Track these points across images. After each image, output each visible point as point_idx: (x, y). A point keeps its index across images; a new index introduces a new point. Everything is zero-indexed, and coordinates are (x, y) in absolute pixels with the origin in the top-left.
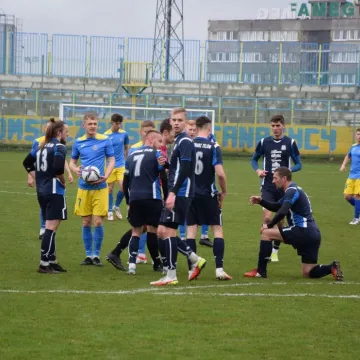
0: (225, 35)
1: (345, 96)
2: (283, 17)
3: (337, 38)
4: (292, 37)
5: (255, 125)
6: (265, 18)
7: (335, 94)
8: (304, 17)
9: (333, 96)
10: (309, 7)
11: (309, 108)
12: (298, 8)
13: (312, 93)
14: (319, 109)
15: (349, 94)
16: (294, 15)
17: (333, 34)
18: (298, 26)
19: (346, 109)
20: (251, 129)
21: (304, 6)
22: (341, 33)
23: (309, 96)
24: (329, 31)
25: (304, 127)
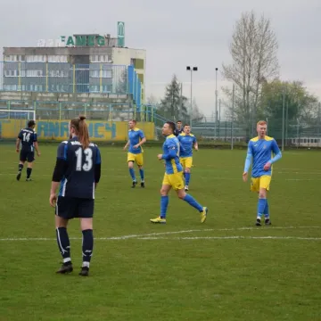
0: (15, 58)
1: (119, 101)
2: (56, 46)
3: (94, 60)
4: (63, 59)
5: (59, 121)
6: (43, 46)
7: (112, 99)
8: (71, 45)
9: (111, 101)
10: (74, 39)
11: (95, 109)
12: (66, 39)
13: (97, 99)
14: (102, 110)
15: (122, 99)
16: (64, 44)
17: (91, 58)
18: (67, 52)
19: (121, 109)
20: (57, 124)
21: (70, 38)
22: (97, 57)
23: (95, 101)
24: (88, 56)
25: (94, 122)
